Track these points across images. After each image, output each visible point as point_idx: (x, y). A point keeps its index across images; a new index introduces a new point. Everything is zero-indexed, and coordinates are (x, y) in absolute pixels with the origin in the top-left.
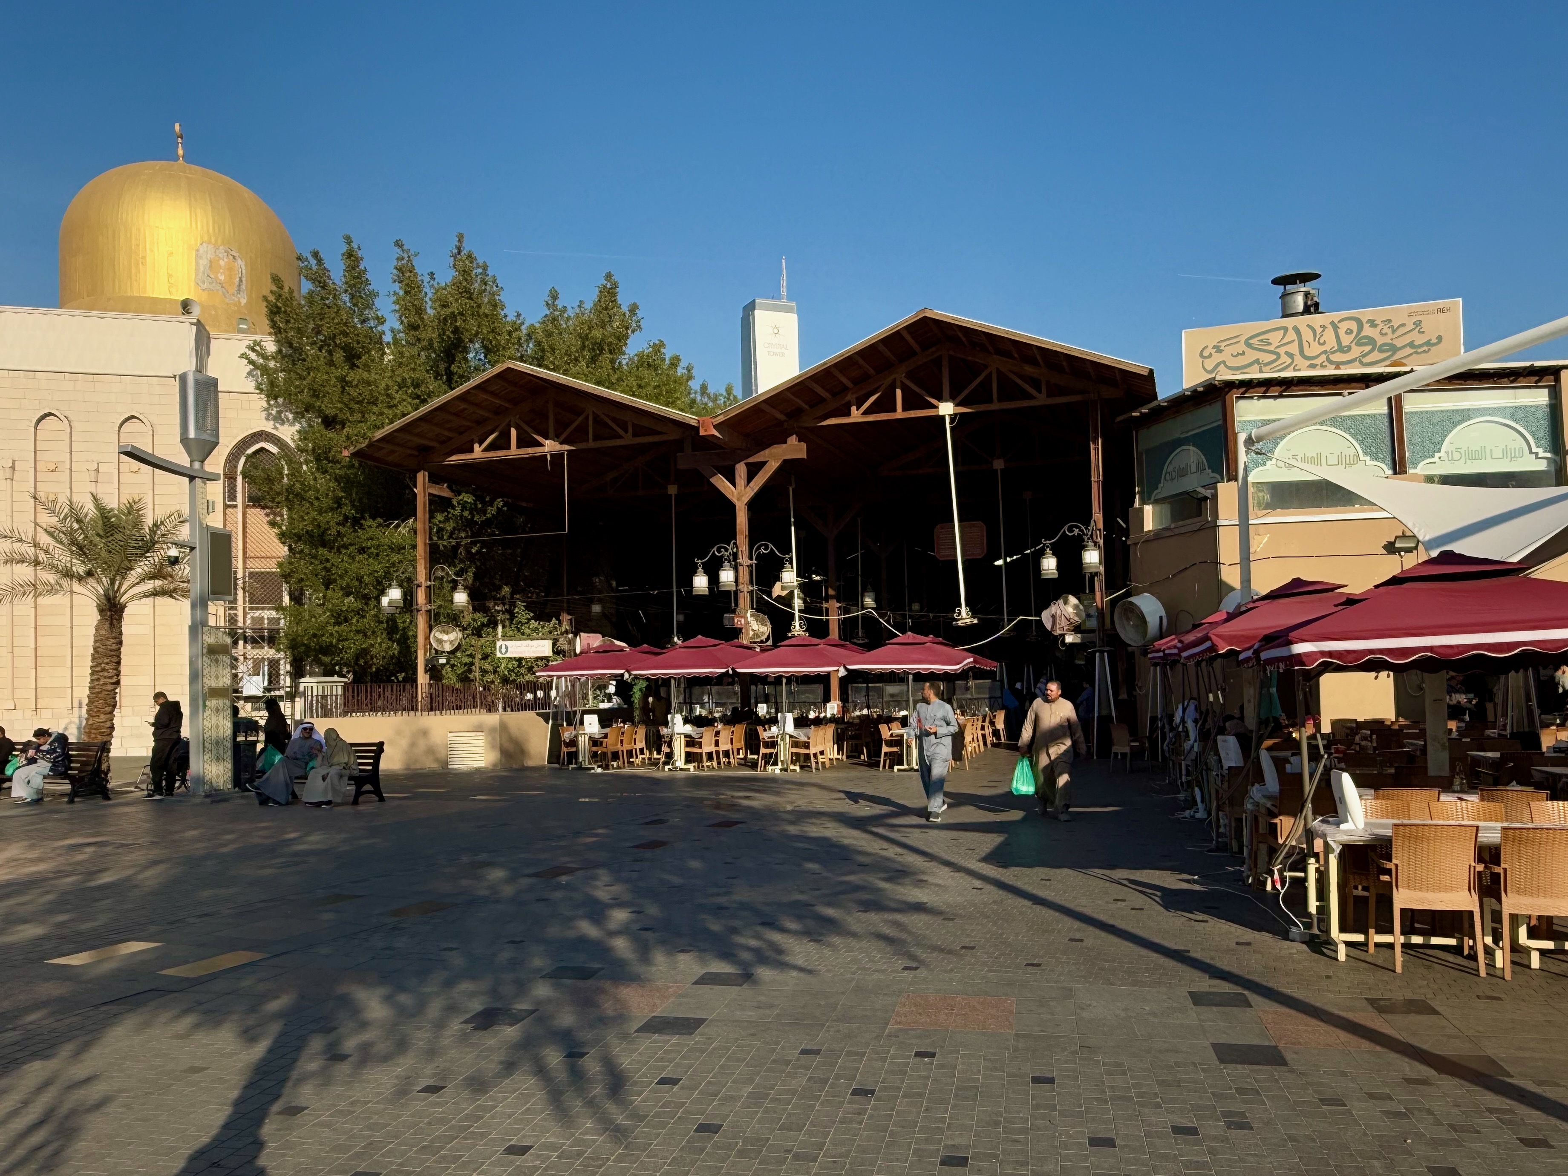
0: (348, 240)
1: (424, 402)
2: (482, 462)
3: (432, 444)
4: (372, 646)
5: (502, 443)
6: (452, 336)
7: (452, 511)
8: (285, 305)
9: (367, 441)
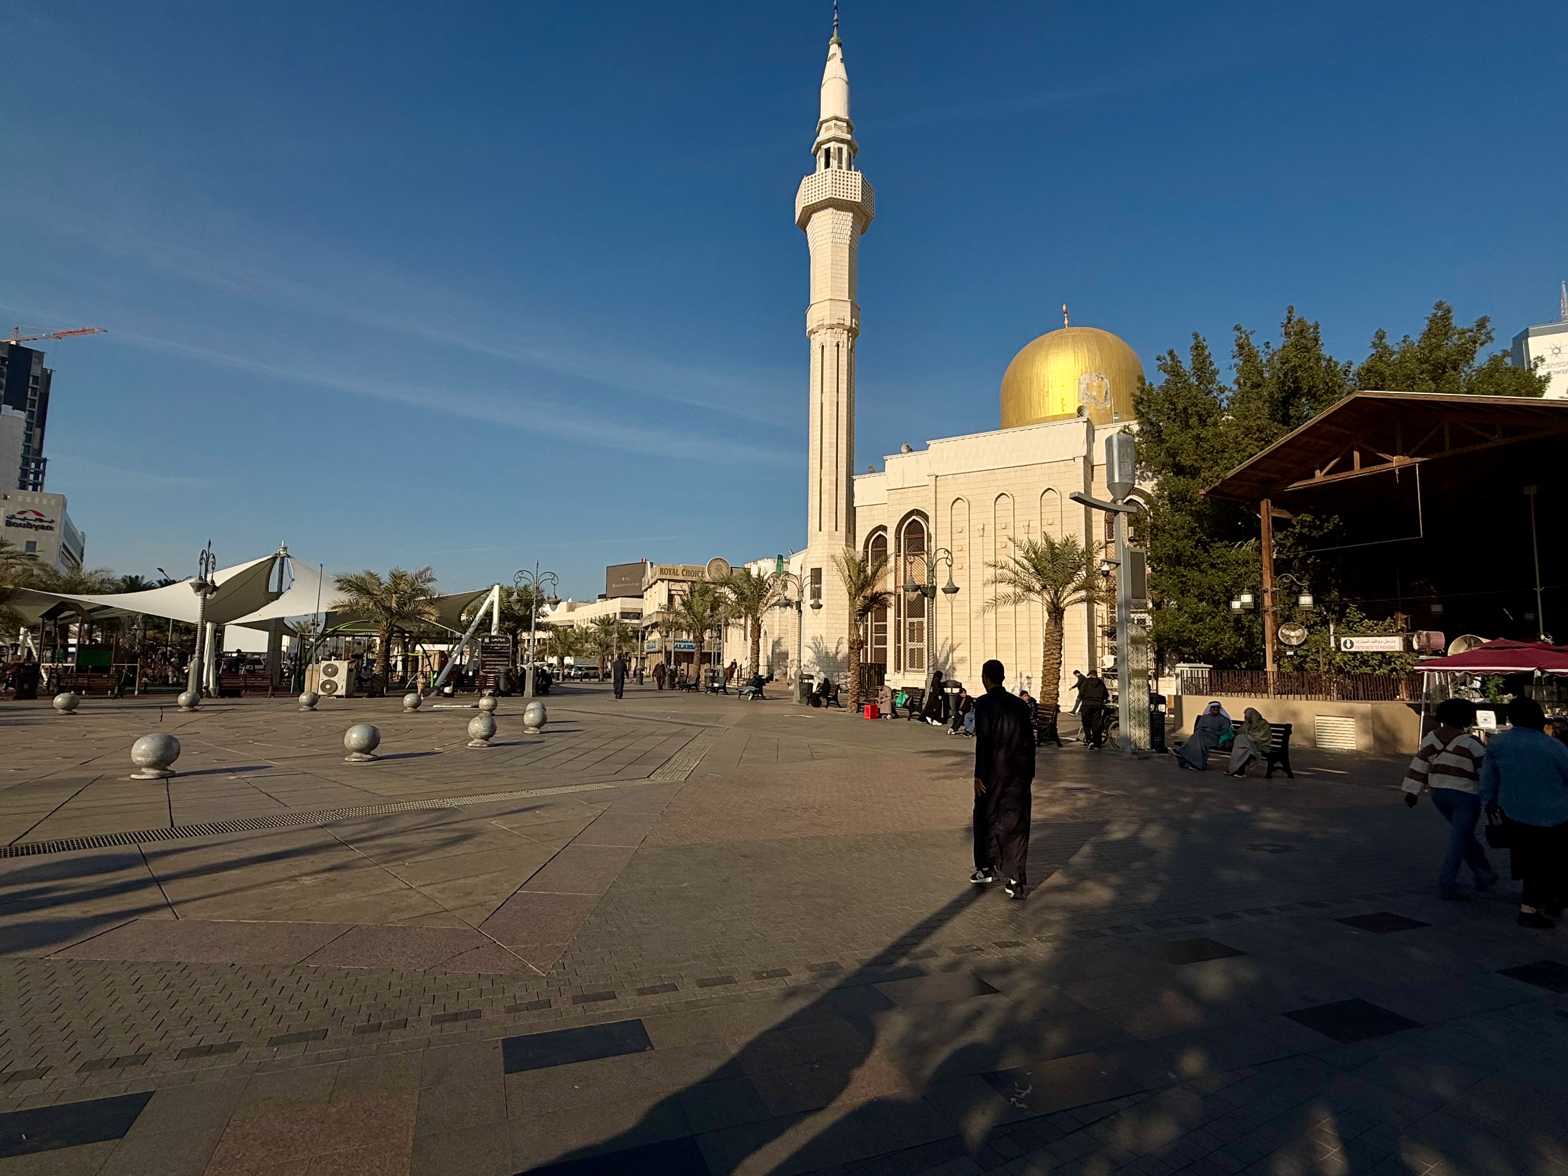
0: (1196, 336)
1: (1268, 442)
2: (1323, 485)
3: (1273, 476)
4: (1222, 640)
5: (1347, 464)
6: (1292, 385)
7: (1292, 530)
8: (1148, 395)
9: (1220, 480)
